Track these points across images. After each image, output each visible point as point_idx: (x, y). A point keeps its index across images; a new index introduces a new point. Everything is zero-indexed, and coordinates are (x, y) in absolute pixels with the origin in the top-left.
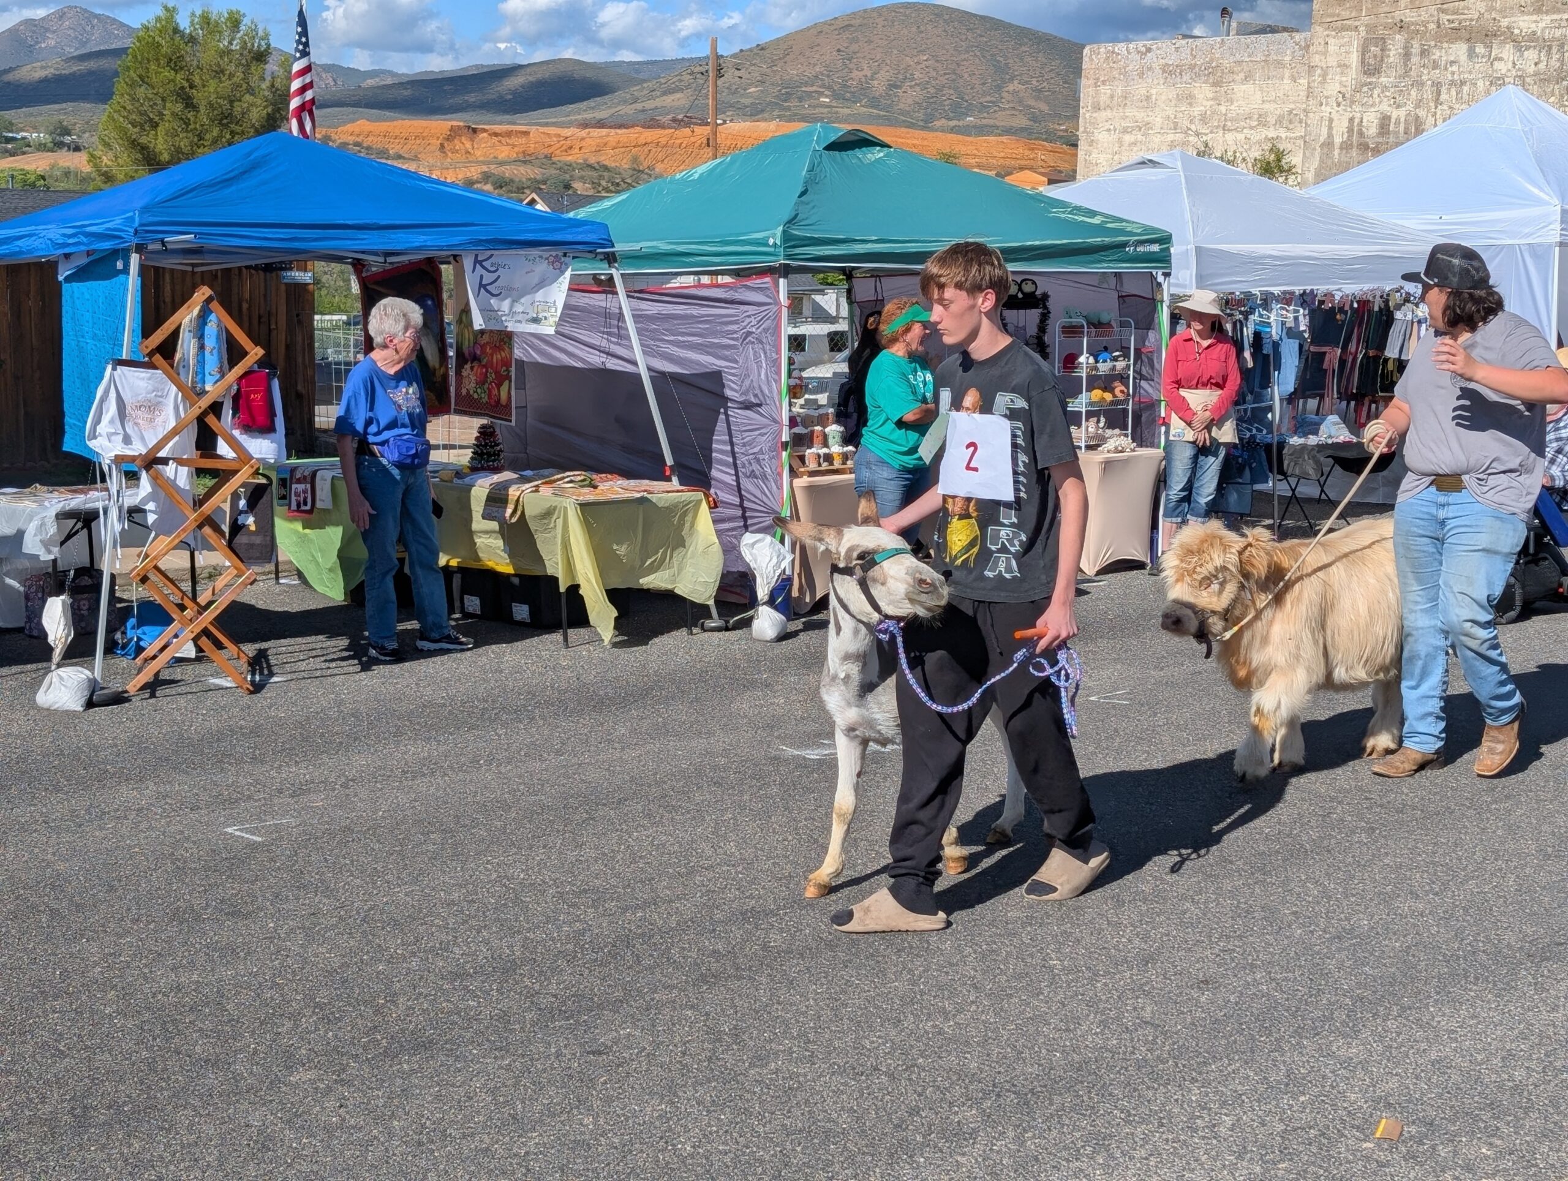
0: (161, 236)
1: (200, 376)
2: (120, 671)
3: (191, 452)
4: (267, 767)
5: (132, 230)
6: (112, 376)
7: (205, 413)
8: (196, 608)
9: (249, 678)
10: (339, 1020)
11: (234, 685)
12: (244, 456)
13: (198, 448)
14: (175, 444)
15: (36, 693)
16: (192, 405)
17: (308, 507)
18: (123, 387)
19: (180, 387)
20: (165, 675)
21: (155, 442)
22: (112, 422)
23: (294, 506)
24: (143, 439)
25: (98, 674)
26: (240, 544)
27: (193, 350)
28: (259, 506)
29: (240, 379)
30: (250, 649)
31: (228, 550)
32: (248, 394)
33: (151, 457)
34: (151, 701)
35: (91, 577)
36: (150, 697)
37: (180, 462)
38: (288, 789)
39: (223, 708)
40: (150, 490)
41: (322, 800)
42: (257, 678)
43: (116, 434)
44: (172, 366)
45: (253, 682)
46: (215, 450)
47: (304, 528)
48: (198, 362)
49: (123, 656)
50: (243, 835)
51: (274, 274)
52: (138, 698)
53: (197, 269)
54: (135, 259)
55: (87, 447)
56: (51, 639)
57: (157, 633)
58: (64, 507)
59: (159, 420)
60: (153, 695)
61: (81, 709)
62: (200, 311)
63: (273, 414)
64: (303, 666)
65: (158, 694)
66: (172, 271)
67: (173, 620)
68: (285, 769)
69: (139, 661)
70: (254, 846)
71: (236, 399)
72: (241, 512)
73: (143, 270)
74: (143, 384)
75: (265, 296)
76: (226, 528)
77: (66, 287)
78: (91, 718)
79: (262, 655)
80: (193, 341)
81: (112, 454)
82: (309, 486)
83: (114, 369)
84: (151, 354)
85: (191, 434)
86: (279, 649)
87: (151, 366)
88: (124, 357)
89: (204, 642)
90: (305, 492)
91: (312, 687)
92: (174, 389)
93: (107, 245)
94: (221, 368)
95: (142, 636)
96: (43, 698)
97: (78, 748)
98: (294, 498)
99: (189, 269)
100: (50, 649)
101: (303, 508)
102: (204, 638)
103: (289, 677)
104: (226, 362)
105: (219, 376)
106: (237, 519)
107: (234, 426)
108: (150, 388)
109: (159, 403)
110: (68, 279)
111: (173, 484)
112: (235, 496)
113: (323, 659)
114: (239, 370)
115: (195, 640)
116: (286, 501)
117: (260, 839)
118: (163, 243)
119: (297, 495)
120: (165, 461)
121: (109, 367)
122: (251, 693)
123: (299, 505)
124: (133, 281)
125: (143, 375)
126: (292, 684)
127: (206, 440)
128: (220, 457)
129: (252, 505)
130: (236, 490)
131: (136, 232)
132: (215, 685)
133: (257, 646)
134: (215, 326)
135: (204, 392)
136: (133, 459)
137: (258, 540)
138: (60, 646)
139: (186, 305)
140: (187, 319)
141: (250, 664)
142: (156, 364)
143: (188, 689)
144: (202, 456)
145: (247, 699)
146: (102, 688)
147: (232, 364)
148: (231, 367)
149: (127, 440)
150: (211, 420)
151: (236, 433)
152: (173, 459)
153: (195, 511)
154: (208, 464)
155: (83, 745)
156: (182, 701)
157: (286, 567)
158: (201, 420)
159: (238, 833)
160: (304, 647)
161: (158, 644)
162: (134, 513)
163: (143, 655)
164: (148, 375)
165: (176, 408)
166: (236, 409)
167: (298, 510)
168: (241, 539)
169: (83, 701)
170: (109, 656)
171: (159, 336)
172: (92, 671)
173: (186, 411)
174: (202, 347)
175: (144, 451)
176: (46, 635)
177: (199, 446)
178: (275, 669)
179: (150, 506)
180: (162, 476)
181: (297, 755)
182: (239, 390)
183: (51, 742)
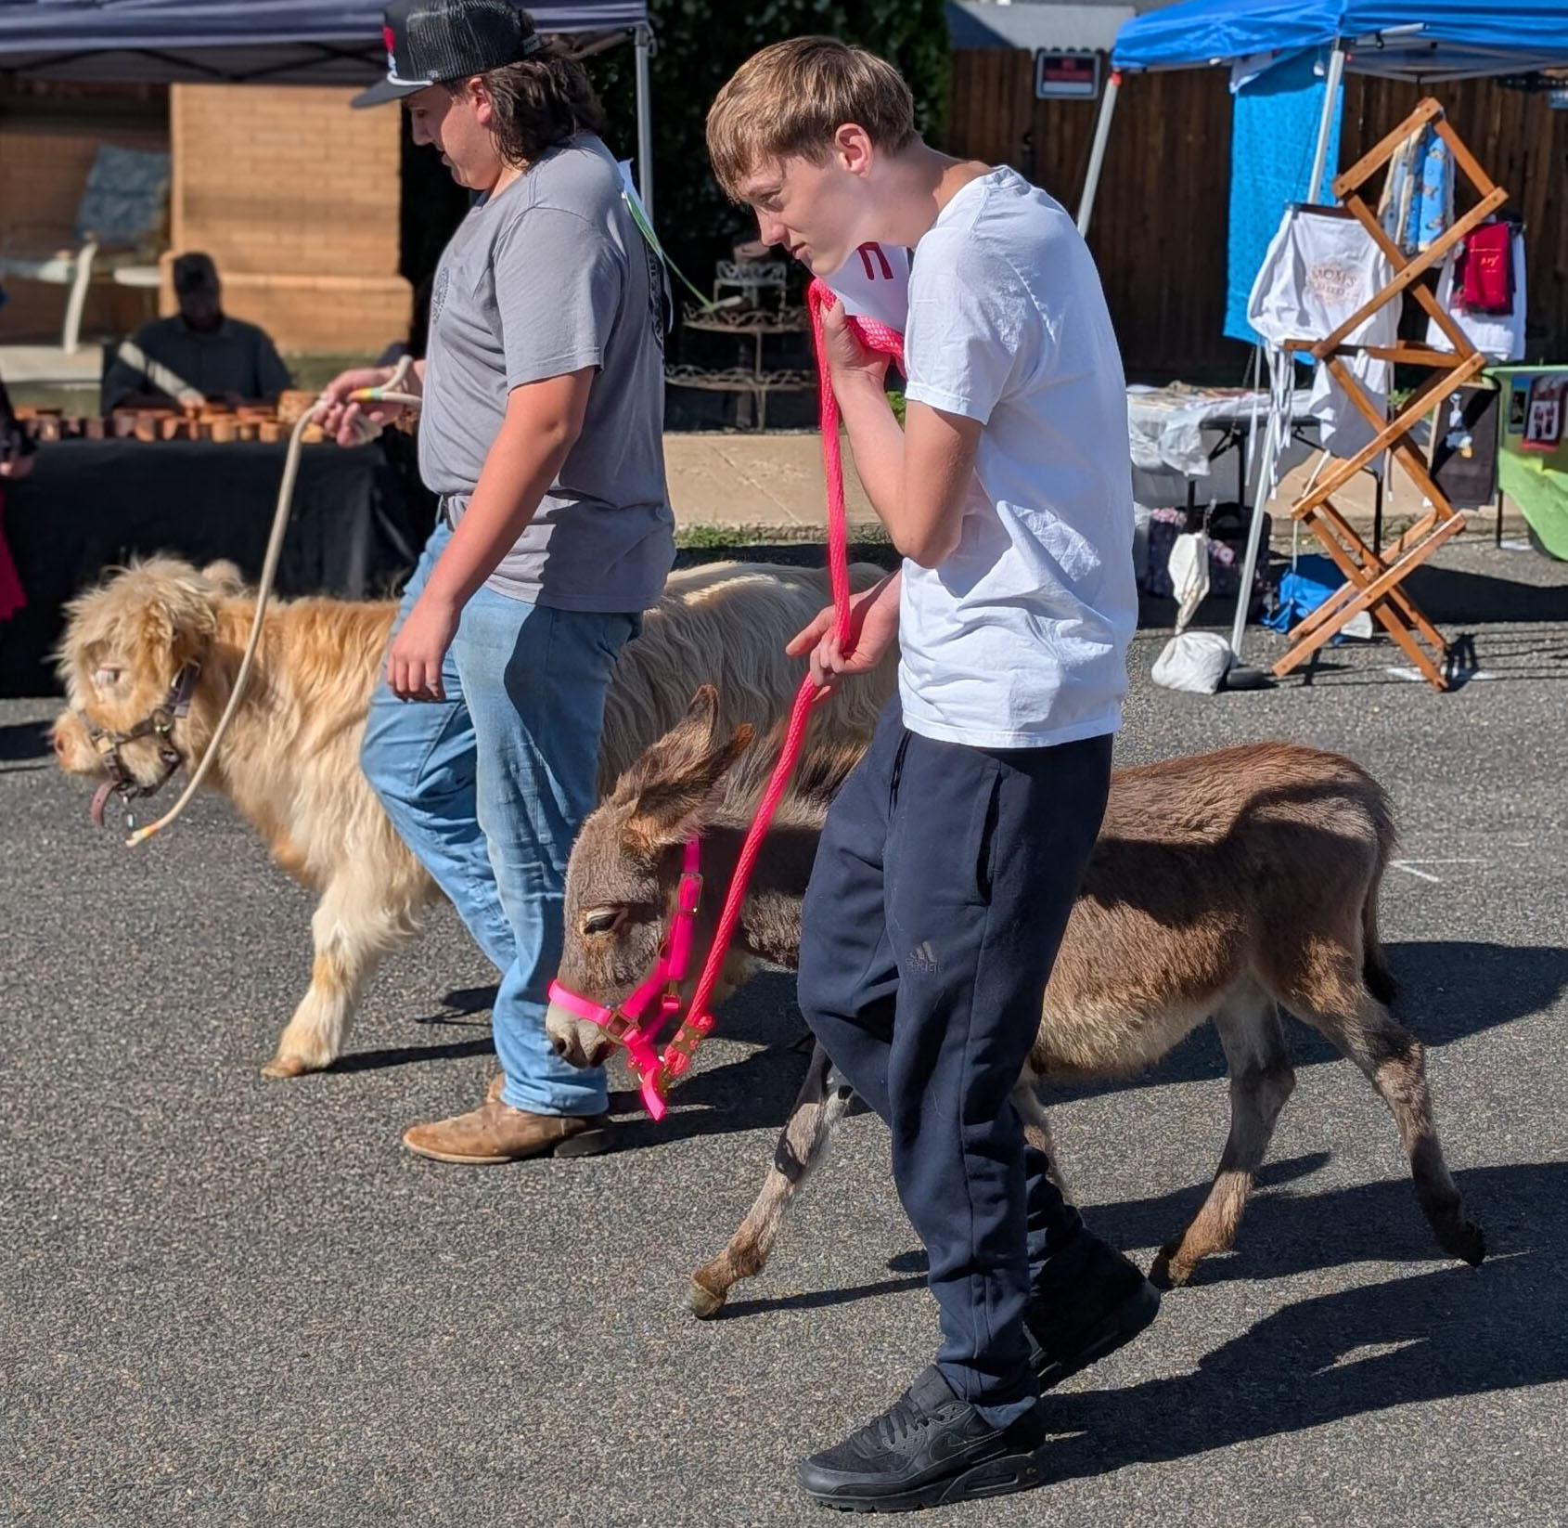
0: (1375, 26)
1: (1413, 230)
2: (1266, 647)
3: (1390, 340)
4: (1456, 790)
5: (1337, 18)
6: (1291, 227)
7: (1414, 284)
8: (1378, 566)
9: (1444, 670)
10: (1523, 1121)
11: (1421, 678)
12: (1464, 348)
13: (1400, 337)
14: (1369, 329)
15: (1151, 666)
16: (1397, 272)
17: (1553, 436)
18: (1305, 245)
19: (1384, 245)
20: (1326, 658)
21: (1340, 322)
22: (1285, 292)
23: (1532, 433)
24: (1325, 318)
25: (1236, 646)
26: (1447, 476)
27: (1406, 193)
28: (1480, 422)
29: (1468, 236)
30: (1450, 633)
31: (1429, 484)
32: (1479, 256)
33: (1333, 345)
34: (1304, 689)
35: (1238, 516)
36: (1304, 685)
37: (1374, 353)
38: (1483, 821)
39: (1403, 707)
40: (1327, 391)
41: (1529, 840)
42: (1455, 672)
43: (1289, 309)
44: (1374, 214)
45: (1448, 677)
46: (1424, 339)
47: (1545, 467)
48: (1412, 209)
49: (1272, 628)
50: (1414, 871)
51: (1539, 95)
52: (1288, 684)
53: (1424, 80)
54: (1337, 58)
55: (1247, 326)
56: (1177, 593)
57: (1321, 598)
58: (1210, 412)
59: (1350, 292)
60: (1308, 682)
61: (1210, 691)
62: (1422, 135)
63: (1511, 288)
64: (1523, 661)
65: (1315, 681)
66: (1391, 81)
67: (1345, 580)
68: (1481, 793)
69: (1293, 634)
70: (1427, 887)
71: (1461, 264)
72: (1452, 430)
73: (1348, 79)
74: (1331, 240)
75: (1522, 128)
76: (1429, 452)
77: (1240, 103)
78: (1222, 705)
79: (1466, 642)
80: (1407, 179)
81: (1281, 339)
82: (1556, 405)
83: (1295, 217)
84: (1347, 196)
85: (1392, 315)
86: (1489, 636)
87: (1345, 213)
88: (1310, 201)
89: (1384, 612)
90: (1550, 412)
91: (1533, 691)
92: (1375, 247)
93: (1302, 41)
94: (1444, 218)
95: (1301, 602)
96: (1163, 671)
97: (1201, 739)
98: (1532, 422)
99: (1413, 79)
100: (1176, 607)
101: (1545, 436)
102: (1385, 607)
103: (1501, 674)
104: (1451, 211)
105: (1438, 230)
106: (1445, 440)
107: (1454, 304)
108: (1342, 245)
109: (1353, 267)
110: (1245, 90)
111: (1360, 385)
112: (1447, 406)
113: (1552, 654)
114: (1469, 221)
115: (1370, 609)
116: (1521, 427)
117: (1436, 880)
118: (1379, 37)
119: (1539, 417)
120: (1352, 351)
121: (1289, 214)
122: (1444, 690)
123: (1539, 432)
124: (1332, 92)
125: (1333, 227)
126: (1504, 685)
127: (1412, 324)
128: (1430, 349)
129: (1469, 421)
130: (1448, 398)
131: (1342, 20)
132: (1394, 675)
133: (1459, 629)
134: (1440, 157)
135: (1416, 253)
136: (1308, 346)
137: (1473, 471)
138: (1189, 602)
139: (1402, 126)
140: (1403, 145)
141: (1447, 653)
142: (1354, 211)
143: (1357, 679)
144: (1407, 347)
145: (1438, 698)
146: (1240, 666)
147: (1460, 213)
148: (1457, 218)
149: (1303, 319)
150: (1422, 293)
151: (1456, 314)
152: (1365, 348)
153: (1388, 424)
154: (1414, 357)
155: (1209, 738)
156: (1346, 693)
157: (1514, 525)
158: (1407, 293)
159: (1407, 869)
160: (1525, 636)
161: (1320, 614)
162: (1302, 426)
163: (1299, 628)
164: (1340, 227)
165: (1376, 275)
166: (1458, 279)
167: (1538, 439)
168: (1450, 468)
169: (1213, 680)
170: (1254, 628)
171: (1361, 172)
172: (1230, 642)
173: (1388, 279)
174: (1419, 188)
175: (1325, 335)
176: (1171, 586)
177: (1402, 333)
178: (1482, 663)
179: (1327, 414)
180: (1346, 371)
181: (1500, 778)
182: (1466, 251)
183: (1167, 730)
